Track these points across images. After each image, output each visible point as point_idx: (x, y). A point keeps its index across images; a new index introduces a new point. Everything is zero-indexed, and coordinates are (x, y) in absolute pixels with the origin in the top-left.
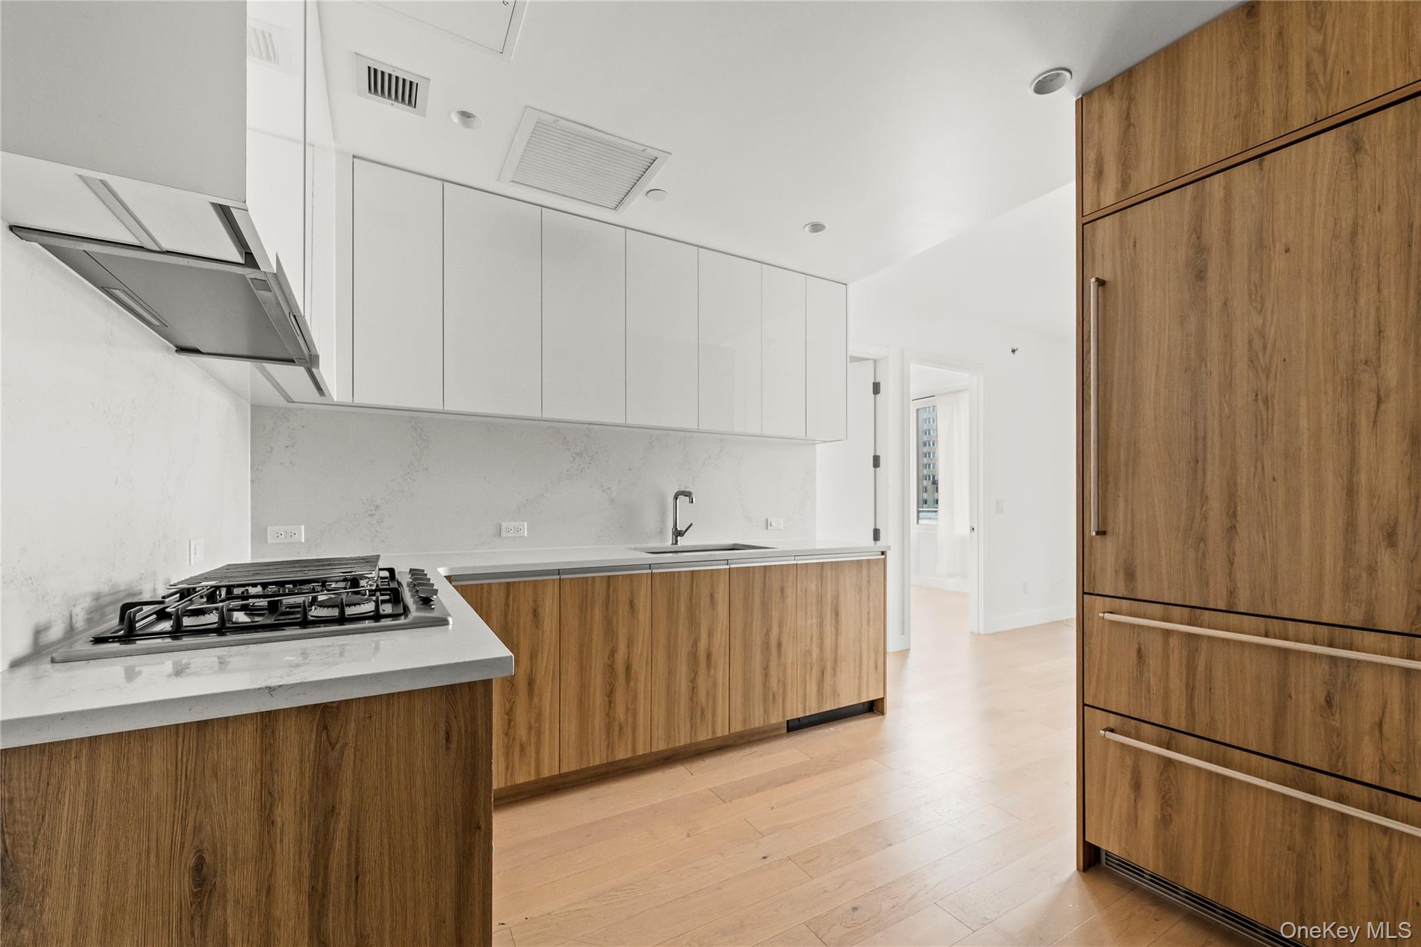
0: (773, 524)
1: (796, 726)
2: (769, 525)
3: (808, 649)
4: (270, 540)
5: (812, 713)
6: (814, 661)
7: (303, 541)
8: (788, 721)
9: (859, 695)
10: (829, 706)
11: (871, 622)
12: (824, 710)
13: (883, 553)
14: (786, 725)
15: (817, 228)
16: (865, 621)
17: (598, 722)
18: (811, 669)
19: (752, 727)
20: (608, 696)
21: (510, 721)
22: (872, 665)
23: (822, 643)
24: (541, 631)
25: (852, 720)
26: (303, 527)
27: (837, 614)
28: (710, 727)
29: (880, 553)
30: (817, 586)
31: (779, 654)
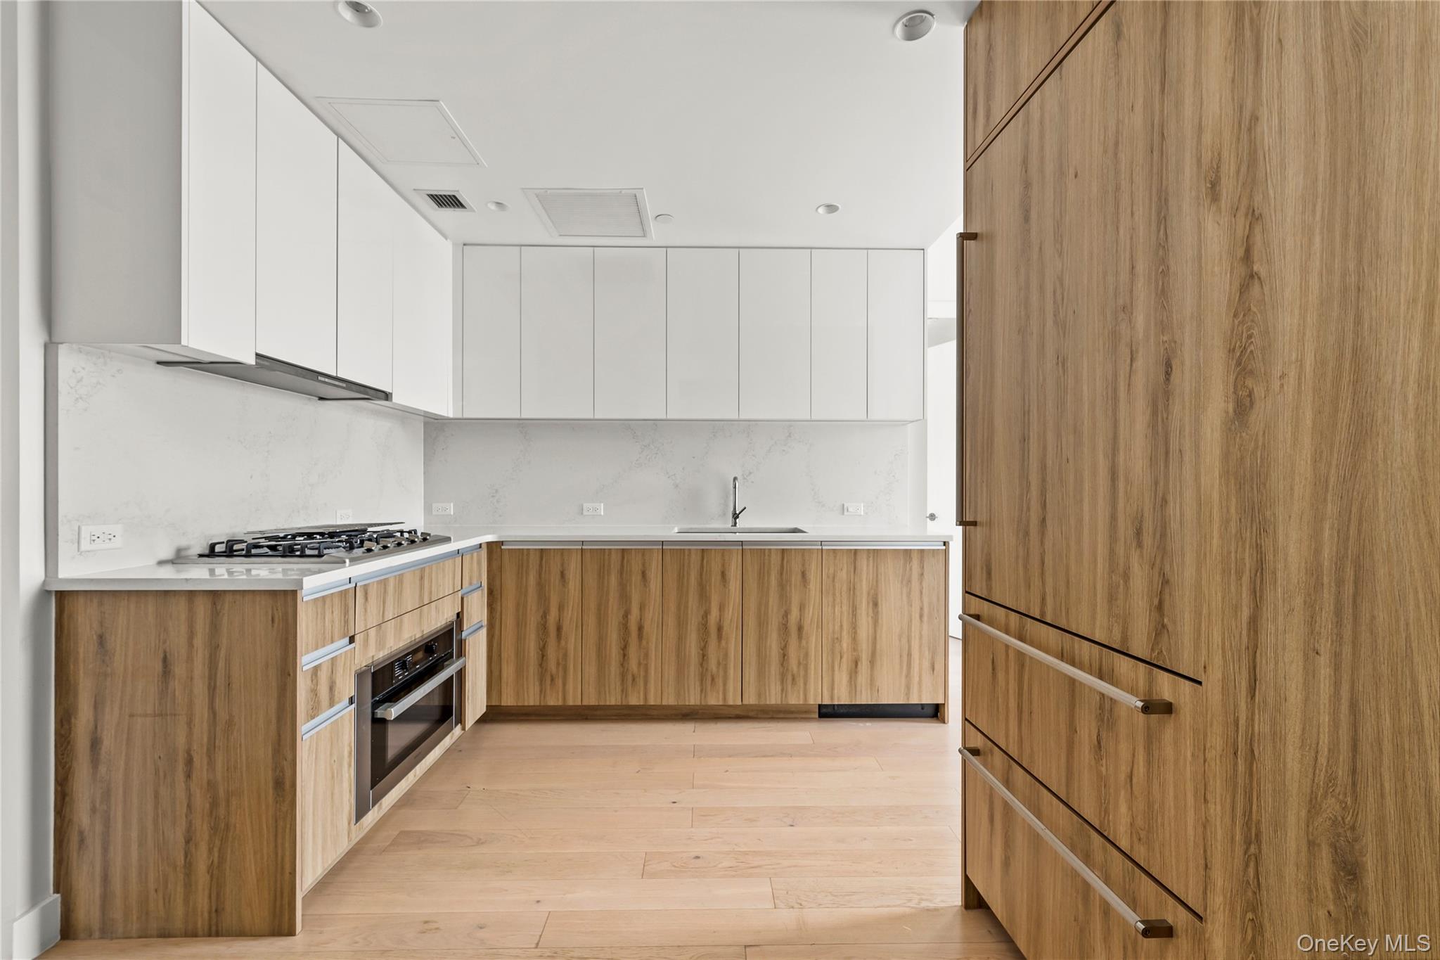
0: (850, 509)
1: (828, 713)
2: (846, 510)
3: (836, 636)
4: (434, 513)
5: (842, 703)
6: (845, 650)
7: (452, 513)
8: (820, 705)
9: (908, 694)
10: (864, 699)
11: (925, 618)
12: (858, 702)
13: (945, 543)
14: (817, 710)
15: (831, 208)
16: (916, 616)
17: (614, 669)
18: (841, 658)
19: (768, 703)
20: (623, 650)
21: (543, 656)
22: (926, 664)
23: (855, 633)
24: (566, 590)
25: (895, 721)
26: (452, 505)
27: (876, 604)
28: (721, 693)
29: (942, 543)
30: (848, 572)
31: (800, 637)
